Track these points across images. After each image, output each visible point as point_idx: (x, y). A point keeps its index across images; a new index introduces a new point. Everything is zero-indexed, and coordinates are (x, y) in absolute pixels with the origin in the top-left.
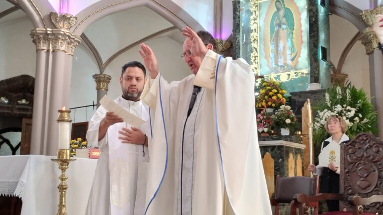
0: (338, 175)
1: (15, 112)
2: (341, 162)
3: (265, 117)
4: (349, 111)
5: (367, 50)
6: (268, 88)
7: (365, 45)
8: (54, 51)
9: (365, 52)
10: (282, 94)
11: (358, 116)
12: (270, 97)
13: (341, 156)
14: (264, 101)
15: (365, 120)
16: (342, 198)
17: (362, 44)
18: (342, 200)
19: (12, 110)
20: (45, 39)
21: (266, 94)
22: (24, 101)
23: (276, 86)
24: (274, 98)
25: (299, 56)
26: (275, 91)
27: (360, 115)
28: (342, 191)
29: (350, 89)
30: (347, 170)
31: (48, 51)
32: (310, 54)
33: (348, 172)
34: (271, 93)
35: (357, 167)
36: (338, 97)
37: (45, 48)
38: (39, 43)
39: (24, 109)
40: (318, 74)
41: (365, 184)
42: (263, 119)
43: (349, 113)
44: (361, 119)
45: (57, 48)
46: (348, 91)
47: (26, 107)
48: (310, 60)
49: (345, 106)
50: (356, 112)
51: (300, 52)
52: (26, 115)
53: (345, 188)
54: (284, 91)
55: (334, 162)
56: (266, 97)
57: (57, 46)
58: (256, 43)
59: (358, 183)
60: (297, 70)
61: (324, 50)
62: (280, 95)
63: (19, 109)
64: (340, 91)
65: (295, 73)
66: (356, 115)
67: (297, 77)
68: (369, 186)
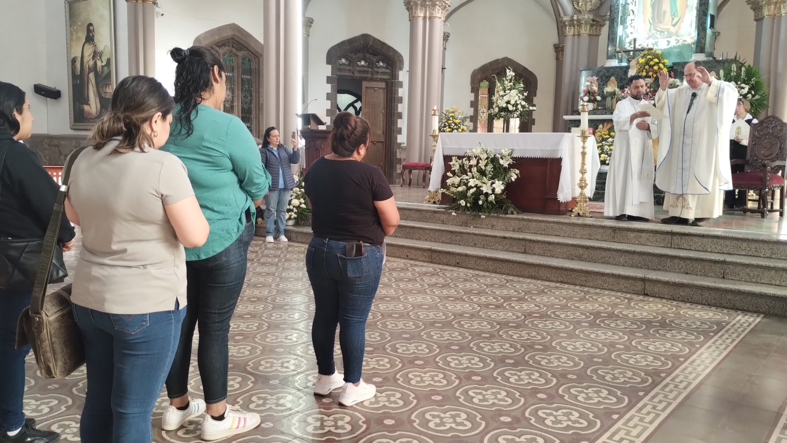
0: (745, 147)
1: (356, 75)
2: (750, 136)
3: (652, 89)
4: (743, 88)
5: (755, 16)
6: (649, 57)
7: (754, 11)
8: (430, 18)
9: (753, 17)
10: (664, 64)
11: (751, 94)
12: (651, 67)
13: (750, 132)
14: (644, 71)
15: (757, 97)
16: (747, 163)
17: (751, 8)
18: (747, 164)
19: (353, 73)
20: (421, 6)
21: (647, 63)
22: (363, 63)
23: (657, 55)
24: (656, 68)
25: (682, 21)
26: (656, 60)
27: (753, 92)
28: (748, 157)
29: (745, 67)
30: (754, 143)
31: (425, 18)
32: (699, 23)
33: (754, 144)
34: (652, 63)
35: (763, 141)
36: (732, 74)
37: (422, 15)
38: (416, 9)
39: (364, 72)
40: (705, 44)
41: (768, 153)
42: (650, 91)
43: (743, 90)
44: (753, 96)
45: (435, 15)
46: (743, 69)
47: (366, 69)
48: (698, 30)
49: (739, 83)
50: (749, 89)
51: (684, 17)
52: (367, 78)
53: (751, 156)
54: (666, 61)
55: (739, 135)
56: (647, 67)
57: (434, 13)
58: (634, 4)
59: (762, 152)
60: (678, 36)
61: (712, 17)
62: (661, 65)
63: (359, 72)
64: (735, 69)
65: (676, 40)
66: (749, 92)
67: (678, 44)
68: (771, 154)
